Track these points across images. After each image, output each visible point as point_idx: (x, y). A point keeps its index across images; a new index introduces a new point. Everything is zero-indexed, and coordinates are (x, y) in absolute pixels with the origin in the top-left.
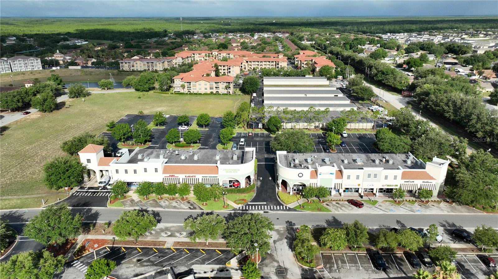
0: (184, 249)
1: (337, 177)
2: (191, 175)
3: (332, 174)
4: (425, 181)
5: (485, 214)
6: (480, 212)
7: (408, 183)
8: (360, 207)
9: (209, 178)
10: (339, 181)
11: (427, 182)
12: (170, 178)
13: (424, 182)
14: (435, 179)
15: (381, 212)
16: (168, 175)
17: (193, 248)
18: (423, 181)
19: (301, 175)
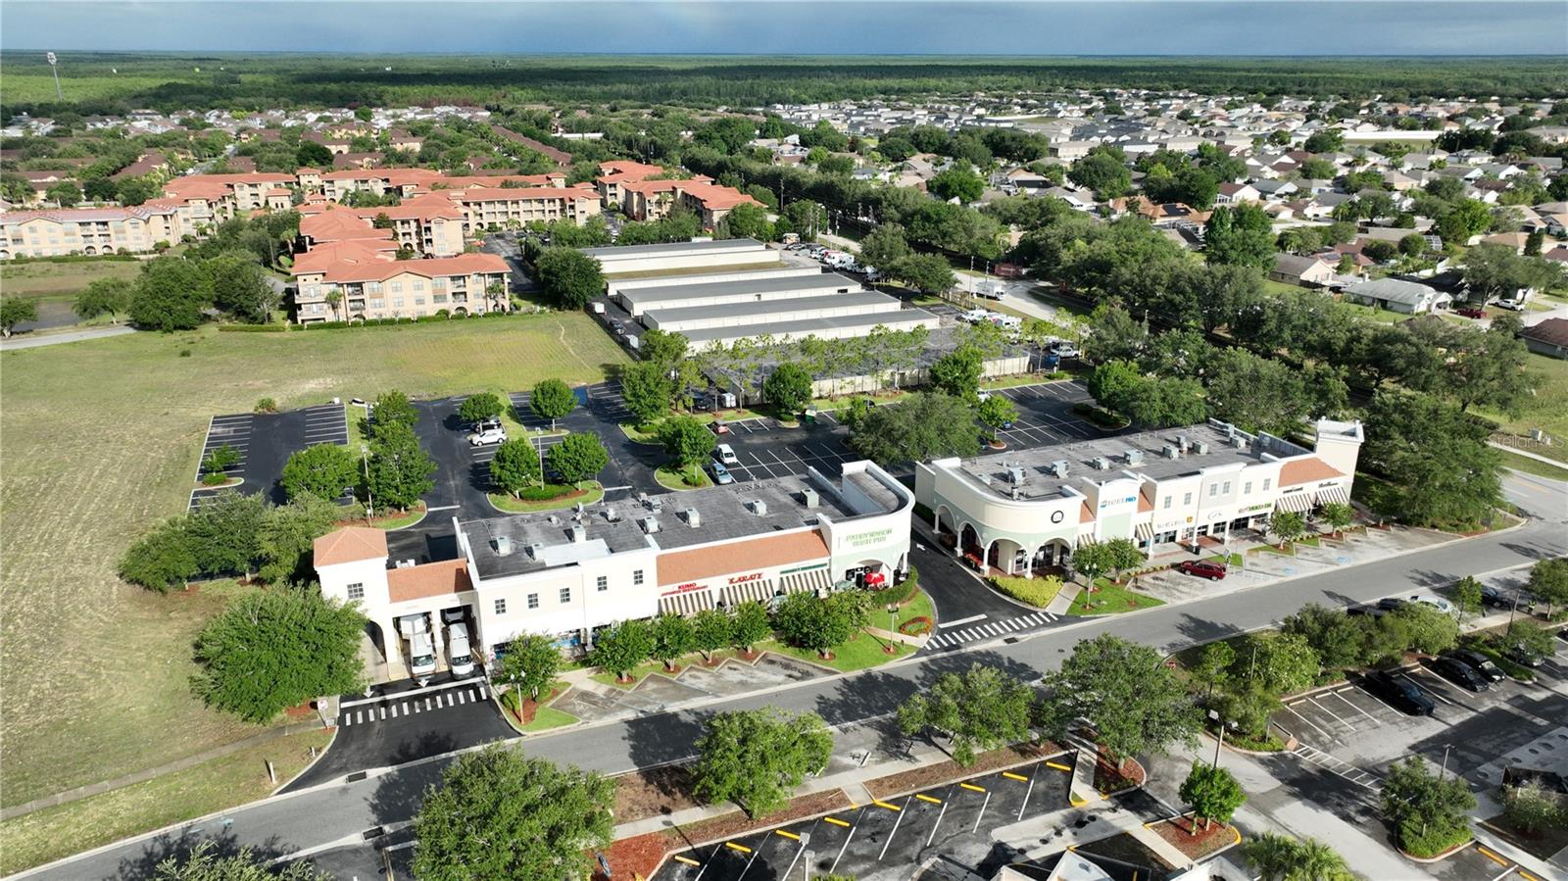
0: (914, 795)
1: (1141, 509)
2: (748, 574)
3: (1130, 500)
4: (1325, 482)
5: (1465, 538)
6: (1455, 538)
7: (1289, 495)
8: (1220, 576)
9: (801, 573)
10: (1145, 517)
11: (1329, 484)
12: (681, 595)
13: (1321, 486)
14: (1344, 475)
15: (1273, 581)
16: (675, 587)
17: (935, 786)
18: (1319, 482)
19: (1057, 517)
